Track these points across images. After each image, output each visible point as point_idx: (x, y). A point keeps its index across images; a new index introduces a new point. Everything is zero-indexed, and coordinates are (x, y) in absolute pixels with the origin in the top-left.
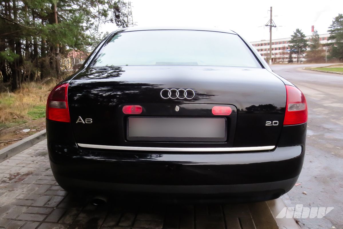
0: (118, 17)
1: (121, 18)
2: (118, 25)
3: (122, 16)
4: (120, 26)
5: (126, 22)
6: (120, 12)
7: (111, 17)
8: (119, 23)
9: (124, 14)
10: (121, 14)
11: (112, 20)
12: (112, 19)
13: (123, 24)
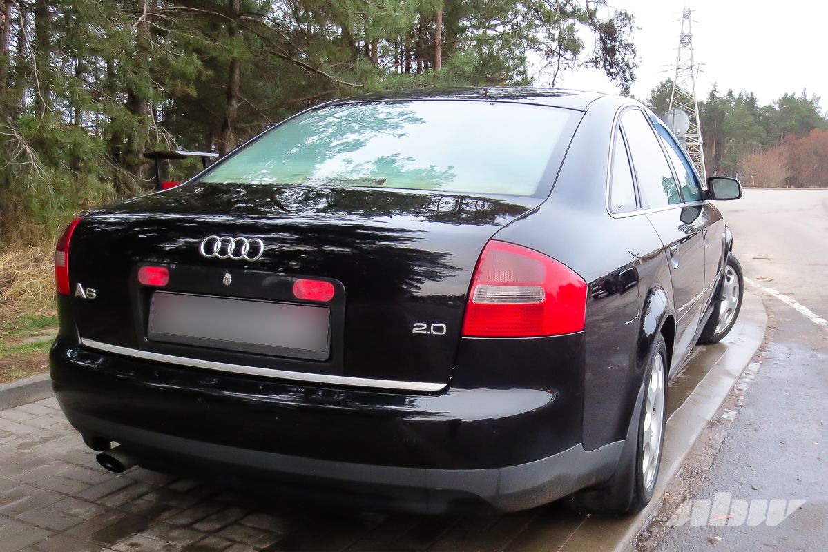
0: (610, 52)
1: (617, 55)
2: (610, 74)
3: (620, 49)
4: (614, 77)
5: (631, 66)
6: (615, 40)
7: (595, 55)
8: (612, 67)
9: (626, 45)
10: (618, 44)
11: (595, 62)
12: (596, 58)
13: (624, 72)
